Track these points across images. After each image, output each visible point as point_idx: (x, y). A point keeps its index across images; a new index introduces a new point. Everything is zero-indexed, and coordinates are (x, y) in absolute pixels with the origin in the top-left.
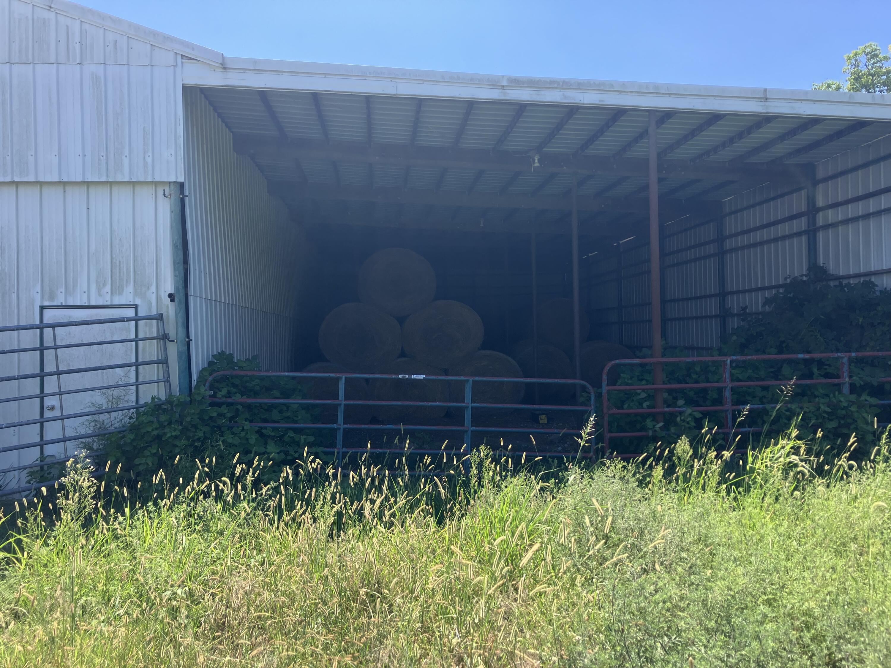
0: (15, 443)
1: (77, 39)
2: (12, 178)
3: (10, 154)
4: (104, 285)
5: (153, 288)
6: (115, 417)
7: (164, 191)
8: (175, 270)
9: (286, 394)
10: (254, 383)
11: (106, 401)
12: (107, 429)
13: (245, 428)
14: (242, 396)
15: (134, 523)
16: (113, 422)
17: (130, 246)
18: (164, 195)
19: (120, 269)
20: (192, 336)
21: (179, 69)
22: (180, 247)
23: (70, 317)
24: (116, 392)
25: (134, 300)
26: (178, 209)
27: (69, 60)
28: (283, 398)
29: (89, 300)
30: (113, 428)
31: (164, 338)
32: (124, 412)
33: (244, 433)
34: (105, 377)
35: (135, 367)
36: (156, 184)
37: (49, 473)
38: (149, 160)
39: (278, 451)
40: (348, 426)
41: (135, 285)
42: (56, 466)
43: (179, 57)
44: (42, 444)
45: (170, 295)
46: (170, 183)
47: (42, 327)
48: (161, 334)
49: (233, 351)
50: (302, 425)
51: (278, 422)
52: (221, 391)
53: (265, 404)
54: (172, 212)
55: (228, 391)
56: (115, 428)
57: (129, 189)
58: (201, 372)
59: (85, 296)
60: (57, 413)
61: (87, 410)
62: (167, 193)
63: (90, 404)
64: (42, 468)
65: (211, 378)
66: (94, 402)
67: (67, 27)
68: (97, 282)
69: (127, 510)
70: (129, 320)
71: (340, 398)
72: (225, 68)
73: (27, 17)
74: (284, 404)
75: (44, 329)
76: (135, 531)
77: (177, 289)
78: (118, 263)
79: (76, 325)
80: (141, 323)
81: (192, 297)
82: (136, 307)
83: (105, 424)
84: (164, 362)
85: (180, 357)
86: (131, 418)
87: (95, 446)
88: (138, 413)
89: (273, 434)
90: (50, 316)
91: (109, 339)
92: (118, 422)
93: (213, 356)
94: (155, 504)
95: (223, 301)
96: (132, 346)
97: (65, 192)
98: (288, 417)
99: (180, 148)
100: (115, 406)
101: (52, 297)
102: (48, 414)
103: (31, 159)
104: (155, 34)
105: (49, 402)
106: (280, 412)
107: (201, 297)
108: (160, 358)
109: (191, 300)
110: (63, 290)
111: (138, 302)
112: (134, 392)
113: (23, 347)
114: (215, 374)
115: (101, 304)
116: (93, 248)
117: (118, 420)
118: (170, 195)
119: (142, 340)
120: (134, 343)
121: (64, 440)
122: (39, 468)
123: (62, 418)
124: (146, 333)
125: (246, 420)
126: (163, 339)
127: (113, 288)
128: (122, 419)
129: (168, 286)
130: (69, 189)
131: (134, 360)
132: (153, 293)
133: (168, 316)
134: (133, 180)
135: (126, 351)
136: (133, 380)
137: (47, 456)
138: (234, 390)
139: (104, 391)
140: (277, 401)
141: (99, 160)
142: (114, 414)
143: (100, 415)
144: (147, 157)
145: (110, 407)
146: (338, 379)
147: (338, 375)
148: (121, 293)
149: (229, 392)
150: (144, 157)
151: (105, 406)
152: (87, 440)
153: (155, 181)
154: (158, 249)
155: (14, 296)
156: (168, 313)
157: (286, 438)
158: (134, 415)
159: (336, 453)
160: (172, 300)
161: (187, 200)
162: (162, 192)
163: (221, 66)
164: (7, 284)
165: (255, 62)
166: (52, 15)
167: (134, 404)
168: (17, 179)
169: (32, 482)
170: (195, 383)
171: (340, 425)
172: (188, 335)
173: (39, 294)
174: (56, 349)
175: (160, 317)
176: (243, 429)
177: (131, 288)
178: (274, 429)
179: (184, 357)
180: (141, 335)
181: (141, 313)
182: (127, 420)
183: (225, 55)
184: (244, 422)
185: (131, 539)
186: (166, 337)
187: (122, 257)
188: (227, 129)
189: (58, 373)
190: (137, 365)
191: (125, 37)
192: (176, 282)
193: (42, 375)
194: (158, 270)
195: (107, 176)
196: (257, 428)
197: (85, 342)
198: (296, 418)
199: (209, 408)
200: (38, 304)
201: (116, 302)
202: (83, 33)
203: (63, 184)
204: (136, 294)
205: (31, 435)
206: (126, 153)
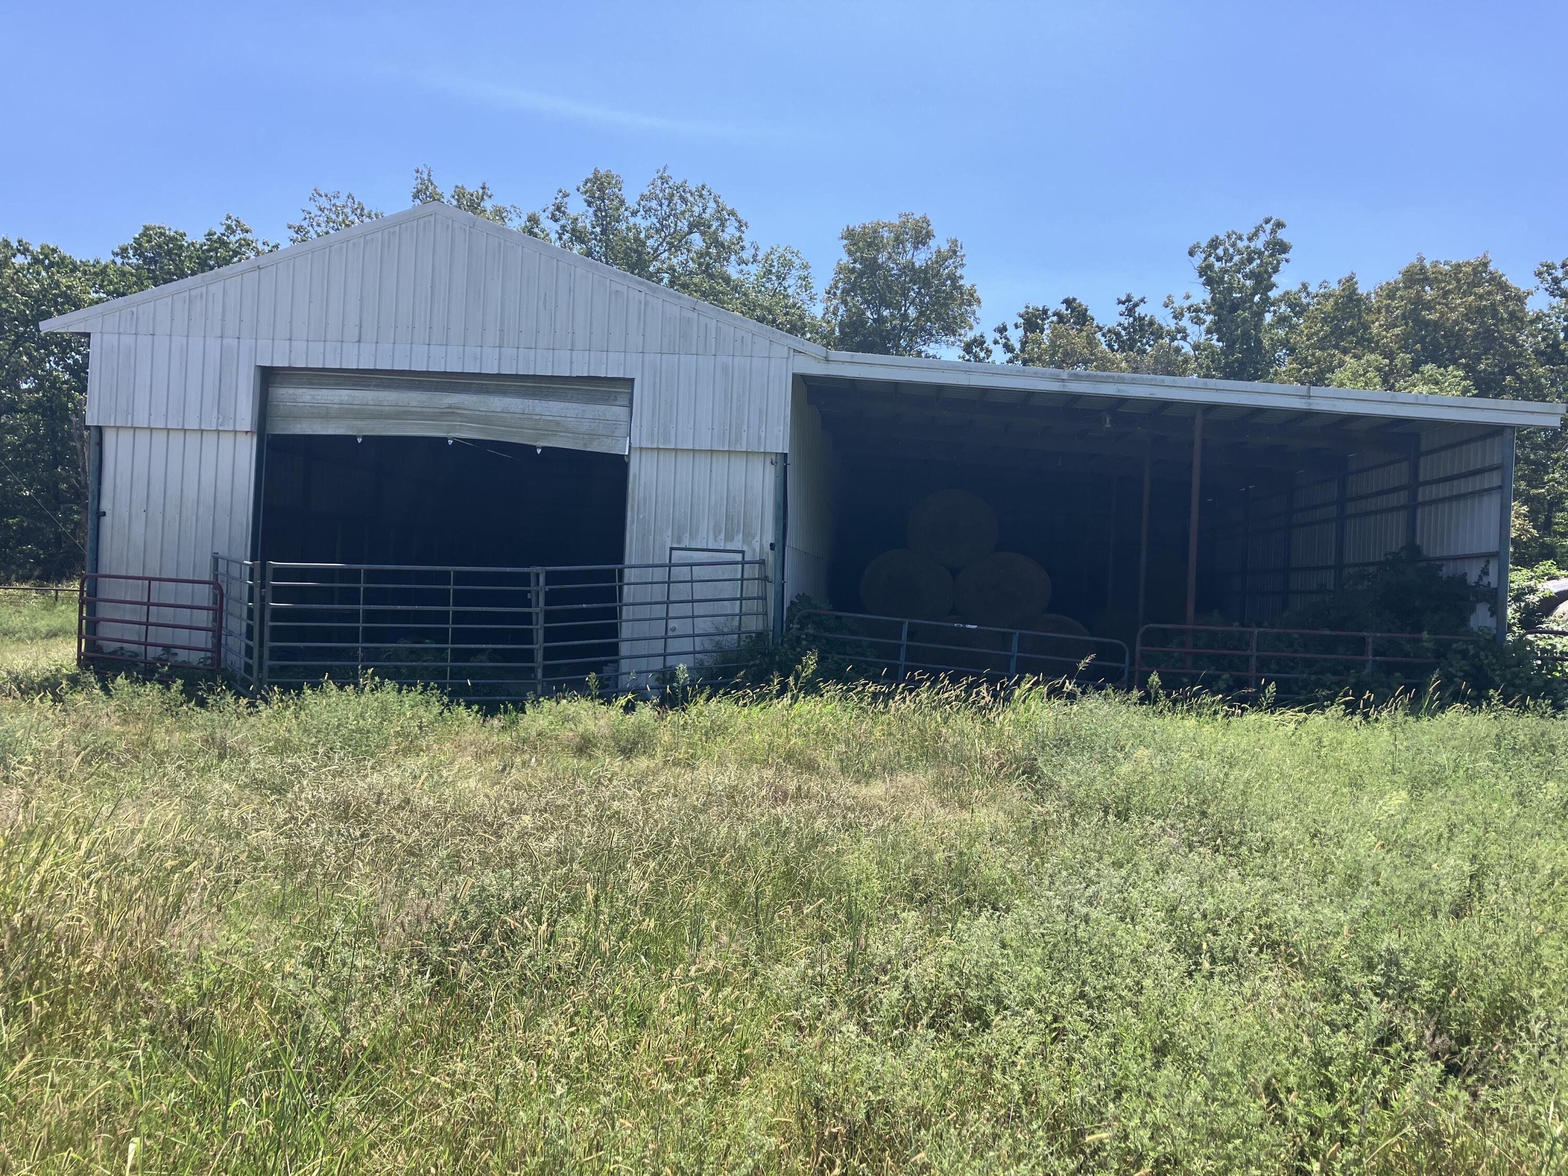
1: (713, 335)
2: (657, 445)
3: (657, 426)
4: (720, 533)
5: (758, 538)
7: (771, 460)
8: (775, 524)
10: (830, 621)
14: (825, 631)
17: (740, 501)
18: (771, 463)
19: (733, 521)
20: (786, 578)
21: (790, 361)
22: (781, 505)
23: (692, 558)
24: (723, 620)
25: (743, 547)
26: (782, 475)
27: (706, 352)
29: (707, 544)
31: (764, 579)
34: (715, 608)
35: (739, 601)
36: (765, 454)
38: (763, 435)
40: (909, 663)
41: (743, 534)
43: (791, 350)
44: (664, 655)
45: (771, 545)
46: (777, 453)
47: (670, 565)
48: (762, 576)
50: (871, 659)
52: (806, 626)
54: (778, 477)
55: (813, 626)
57: (744, 458)
58: (789, 608)
59: (704, 541)
60: (677, 633)
62: (773, 462)
65: (799, 615)
67: (706, 325)
68: (714, 530)
70: (737, 563)
71: (903, 639)
72: (826, 360)
73: (674, 316)
75: (672, 567)
77: (776, 539)
78: (731, 515)
80: (746, 566)
81: (788, 546)
82: (743, 552)
84: (764, 598)
85: (775, 595)
90: (678, 556)
91: (720, 578)
96: (738, 584)
97: (694, 457)
99: (787, 425)
101: (679, 540)
102: (670, 633)
103: (673, 431)
105: (672, 623)
108: (760, 595)
109: (787, 549)
110: (688, 535)
111: (745, 548)
112: (738, 620)
113: (657, 580)
114: (802, 612)
115: (716, 548)
116: (713, 503)
118: (776, 463)
119: (747, 579)
120: (740, 582)
123: (682, 637)
124: (750, 575)
127: (727, 536)
129: (769, 537)
130: (698, 455)
131: (739, 596)
132: (757, 542)
133: (768, 561)
134: (748, 451)
135: (733, 588)
136: (738, 612)
139: (714, 618)
141: (724, 433)
144: (761, 431)
146: (902, 624)
147: (903, 620)
148: (732, 540)
150: (759, 431)
153: (765, 451)
154: (764, 507)
155: (651, 538)
156: (768, 559)
160: (772, 549)
161: (789, 467)
162: (769, 461)
163: (823, 358)
164: (647, 528)
166: (695, 315)
167: (737, 630)
168: (661, 446)
170: (787, 618)
171: (902, 662)
172: (783, 577)
173: (670, 538)
174: (680, 583)
175: (762, 563)
177: (740, 536)
179: (779, 594)
180: (746, 576)
181: (747, 559)
186: (766, 578)
187: (735, 511)
189: (681, 602)
190: (741, 599)
191: (751, 334)
192: (776, 534)
193: (668, 602)
194: (763, 524)
195: (729, 446)
200: (668, 545)
201: (728, 547)
202: (718, 330)
203: (694, 451)
204: (744, 542)
205: (658, 647)
206: (745, 428)
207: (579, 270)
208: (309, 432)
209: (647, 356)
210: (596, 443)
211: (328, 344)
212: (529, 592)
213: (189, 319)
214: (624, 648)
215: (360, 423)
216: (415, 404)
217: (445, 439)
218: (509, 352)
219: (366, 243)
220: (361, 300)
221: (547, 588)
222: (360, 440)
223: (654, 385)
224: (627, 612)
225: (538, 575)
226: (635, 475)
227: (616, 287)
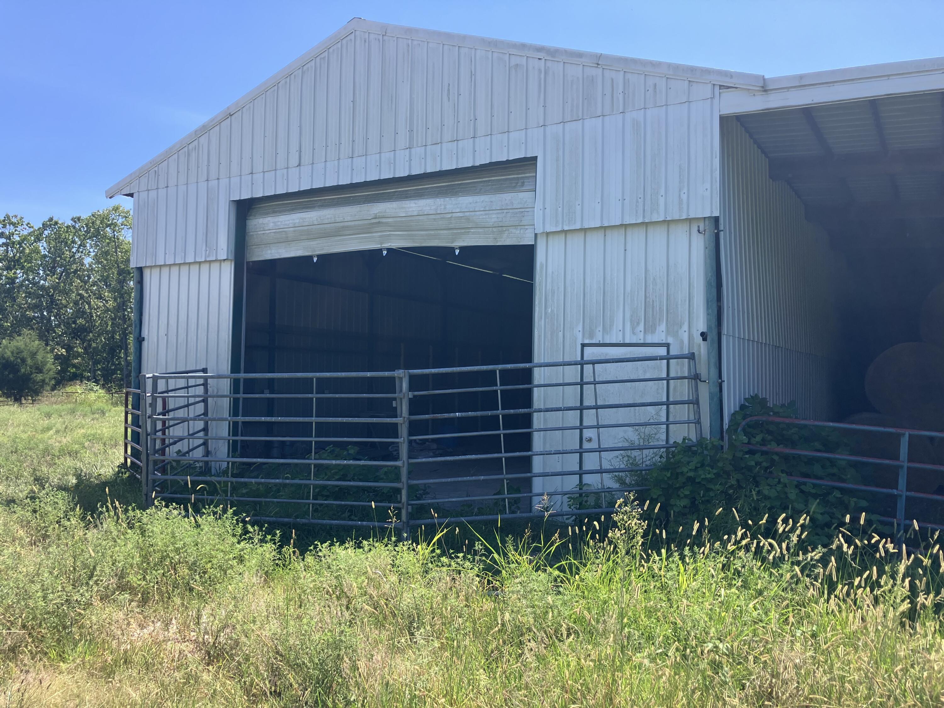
0: (559, 469)
1: (621, 89)
2: (563, 227)
3: (561, 206)
4: (638, 324)
5: (685, 327)
6: (646, 455)
7: (699, 227)
8: (708, 308)
9: (828, 446)
10: (792, 431)
11: (637, 437)
12: (638, 465)
13: (782, 480)
14: (778, 445)
15: (670, 565)
16: (644, 460)
17: (663, 285)
18: (699, 231)
19: (653, 307)
20: (725, 377)
21: (716, 101)
22: (714, 284)
23: (606, 355)
24: (648, 429)
25: (666, 339)
26: (713, 245)
27: (613, 111)
28: (825, 452)
29: (624, 338)
30: (644, 466)
31: (696, 378)
32: (655, 450)
33: (780, 486)
34: (637, 414)
35: (665, 406)
36: (690, 221)
37: (586, 501)
38: (684, 197)
39: (821, 512)
40: (912, 494)
41: (667, 323)
42: (592, 494)
43: (717, 88)
44: (581, 473)
45: (703, 334)
46: (705, 218)
47: (582, 363)
48: (692, 374)
49: (766, 395)
50: (850, 486)
51: (821, 478)
52: (755, 437)
53: (805, 456)
54: (707, 248)
55: (763, 438)
56: (646, 465)
57: (664, 228)
58: (734, 415)
59: (621, 334)
60: (594, 445)
61: (620, 445)
62: (701, 229)
63: (623, 439)
64: (581, 495)
65: (744, 423)
66: (627, 438)
67: (612, 80)
68: (631, 321)
69: (663, 551)
70: (662, 358)
71: (901, 458)
72: (766, 91)
73: (578, 78)
74: (828, 459)
75: (584, 365)
76: (670, 573)
77: (709, 327)
78: (651, 301)
79: (613, 362)
80: (672, 362)
81: (725, 336)
82: (668, 346)
83: (637, 460)
84: (696, 402)
85: (711, 398)
86: (661, 457)
87: (628, 481)
88: (667, 452)
89: (813, 491)
90: (591, 353)
91: (642, 377)
92: (649, 460)
93: (745, 399)
94: (691, 549)
95: (756, 340)
96: (663, 384)
97: (605, 236)
98: (834, 475)
99: (716, 181)
100: (646, 443)
101: (591, 336)
102: (586, 445)
103: (579, 208)
104: (692, 70)
105: (587, 433)
106: (823, 467)
107: (734, 337)
108: (691, 398)
109: (724, 339)
110: (600, 328)
111: (670, 340)
112: (665, 430)
113: (567, 381)
114: (749, 419)
115: (635, 342)
116: (628, 288)
117: (649, 458)
118: (705, 231)
119: (673, 379)
120: (665, 382)
121: (601, 471)
122: (578, 495)
123: (600, 450)
124: (677, 373)
125: (782, 471)
126: (695, 380)
127: (647, 326)
128: (653, 457)
129: (701, 325)
130: (608, 232)
131: (665, 399)
132: (685, 331)
133: (700, 355)
134: (667, 219)
135: (658, 389)
136: (664, 420)
137: (585, 484)
138: (770, 438)
139: (637, 427)
140: (819, 454)
141: (637, 202)
142: (645, 452)
143: (632, 451)
144: (682, 193)
145: (642, 444)
146: (898, 437)
147: (899, 431)
148: (653, 332)
149: (763, 440)
150: (680, 195)
151: (637, 443)
152: (620, 474)
153: (690, 217)
154: (691, 287)
155: (561, 334)
156: (700, 352)
157: (831, 498)
158: (664, 455)
159: (896, 525)
160: (705, 339)
161: (722, 234)
162: (696, 229)
163: (761, 89)
164: (555, 323)
165: (801, 77)
166: (600, 71)
167: (664, 443)
168: (566, 228)
169: (572, 507)
170: (727, 427)
171: (902, 491)
172: (720, 376)
173: (581, 332)
174: (595, 384)
175: (691, 357)
176: (779, 482)
177: (663, 327)
178: (815, 486)
179: (716, 399)
180: (672, 375)
181: (673, 352)
182: (657, 458)
183: (766, 77)
184: (780, 474)
185: (666, 580)
186: (698, 376)
187: (656, 296)
188: (763, 155)
189: (597, 407)
190: (668, 404)
191: (664, 79)
192: (708, 321)
193: (581, 408)
194: (691, 308)
195: (644, 217)
196: (795, 483)
197: (620, 378)
198: (844, 477)
199: (747, 456)
200: (580, 341)
201: (649, 340)
202: (626, 83)
203: (604, 228)
204: (668, 332)
205: (572, 463)
206: (662, 192)
207: (478, 52)
208: (277, 256)
209: (548, 129)
210: (505, 235)
211: (278, 172)
212: (395, 399)
213: (188, 169)
214: (538, 464)
215: (313, 243)
216: (349, 218)
217: (380, 251)
218: (418, 151)
219: (303, 73)
220: (300, 127)
221: (411, 395)
222: (315, 259)
223: (557, 160)
224: (538, 420)
225: (401, 379)
226: (542, 264)
227: (515, 61)
